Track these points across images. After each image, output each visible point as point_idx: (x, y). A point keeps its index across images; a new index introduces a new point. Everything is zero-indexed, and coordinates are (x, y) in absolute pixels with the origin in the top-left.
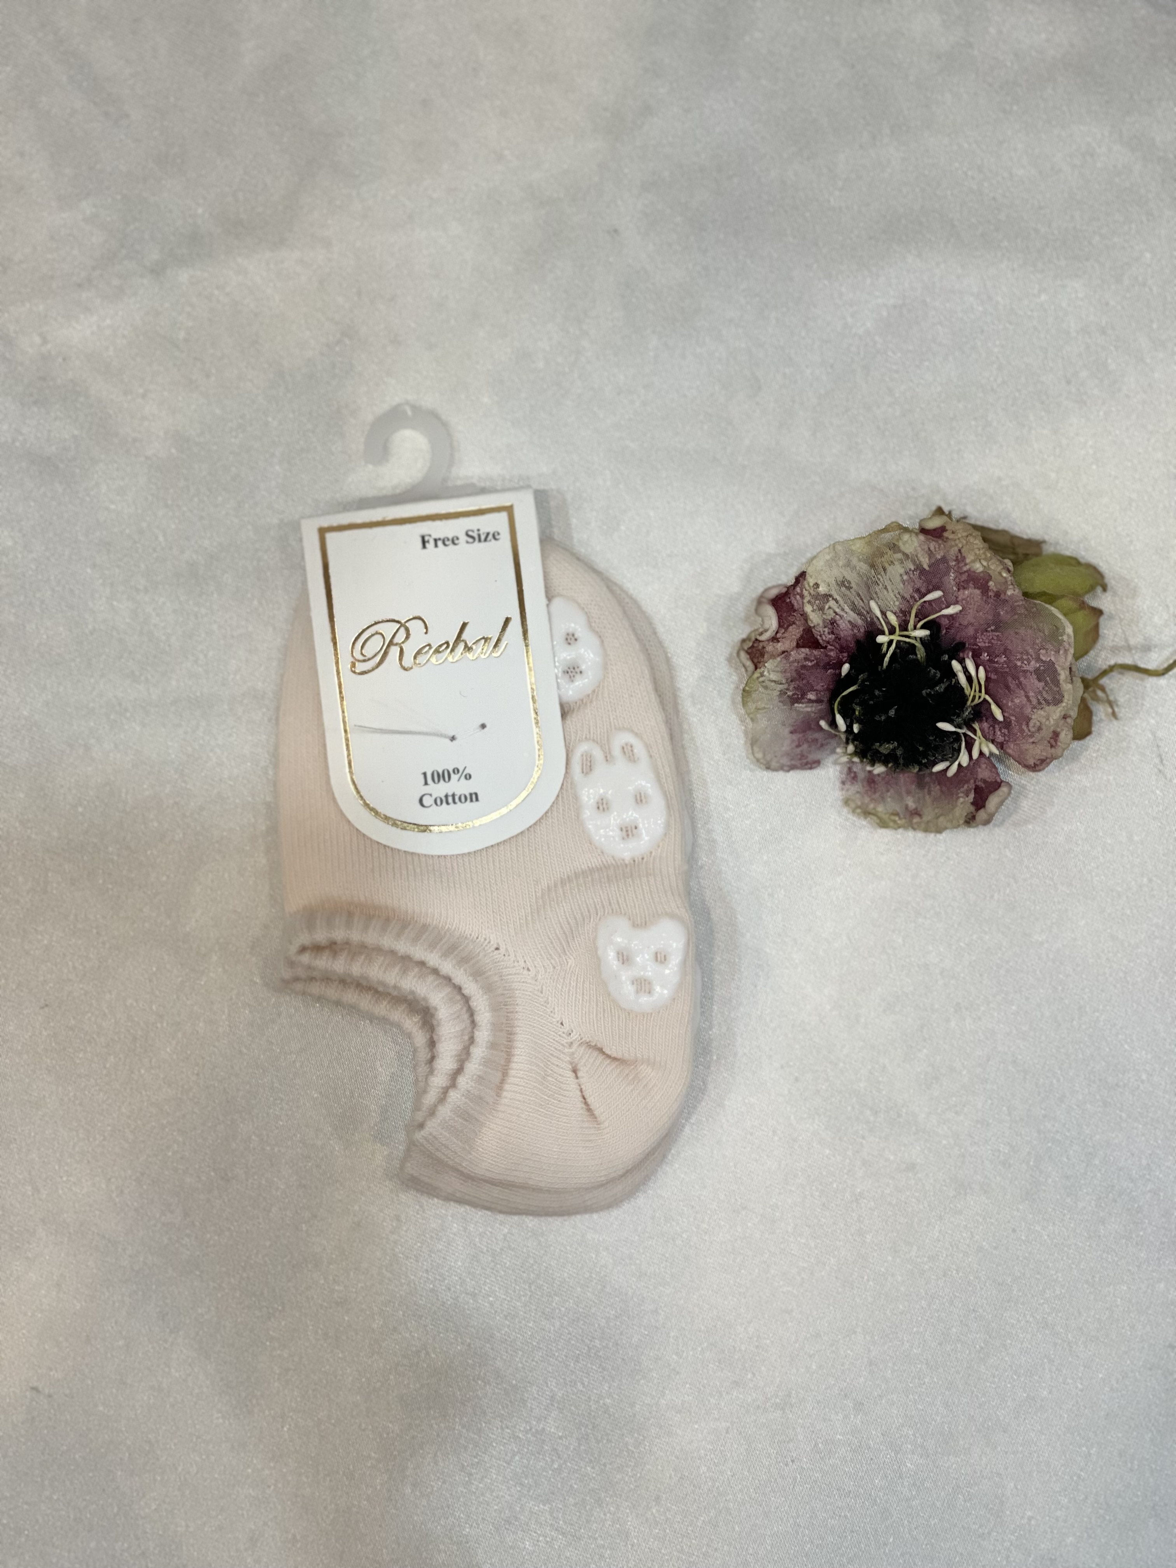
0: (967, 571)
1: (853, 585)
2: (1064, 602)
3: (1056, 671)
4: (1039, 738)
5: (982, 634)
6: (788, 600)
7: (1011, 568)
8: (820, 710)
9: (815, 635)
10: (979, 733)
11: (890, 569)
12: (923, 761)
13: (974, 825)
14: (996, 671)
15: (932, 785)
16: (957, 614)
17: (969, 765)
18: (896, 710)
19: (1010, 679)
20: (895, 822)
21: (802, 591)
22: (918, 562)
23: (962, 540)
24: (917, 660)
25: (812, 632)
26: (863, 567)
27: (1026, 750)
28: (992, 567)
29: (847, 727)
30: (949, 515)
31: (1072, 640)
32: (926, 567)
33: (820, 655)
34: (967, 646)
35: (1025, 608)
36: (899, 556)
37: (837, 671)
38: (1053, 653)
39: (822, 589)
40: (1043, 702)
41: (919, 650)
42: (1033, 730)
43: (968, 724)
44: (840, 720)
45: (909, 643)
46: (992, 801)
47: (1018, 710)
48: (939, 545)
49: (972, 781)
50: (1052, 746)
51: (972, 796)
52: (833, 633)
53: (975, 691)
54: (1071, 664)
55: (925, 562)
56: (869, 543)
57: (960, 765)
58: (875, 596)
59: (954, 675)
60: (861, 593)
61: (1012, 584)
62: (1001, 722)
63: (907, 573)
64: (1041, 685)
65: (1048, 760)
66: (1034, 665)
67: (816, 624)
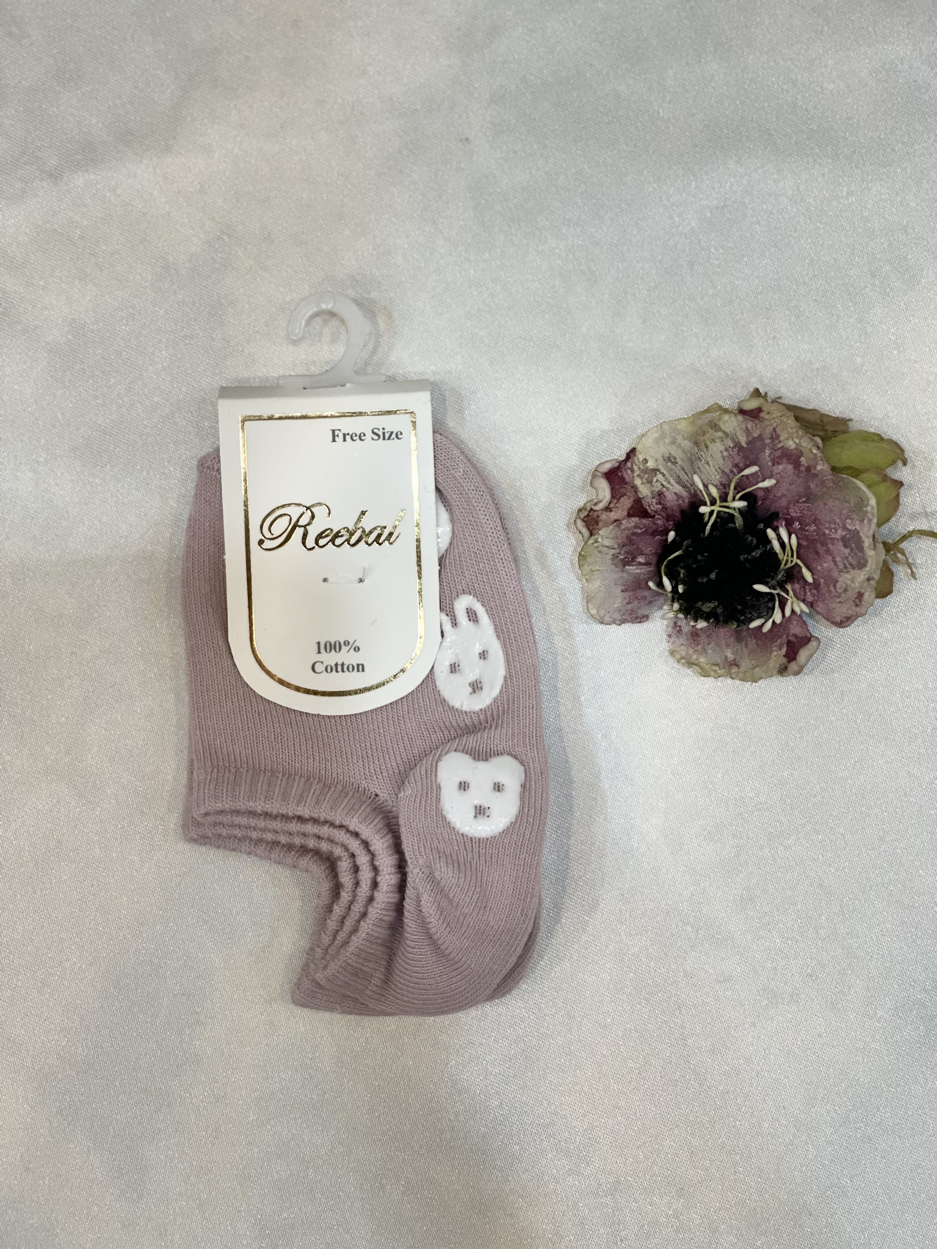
0: (781, 448)
1: (678, 460)
2: (867, 476)
3: (860, 538)
4: (846, 598)
6: (620, 474)
7: (821, 445)
8: (649, 572)
9: (644, 505)
10: (791, 593)
11: (711, 446)
12: (741, 618)
13: (786, 674)
14: (806, 538)
15: (749, 639)
16: (772, 487)
17: (782, 622)
18: (717, 574)
19: (819, 545)
20: (715, 671)
21: (632, 465)
22: (737, 440)
23: (776, 420)
24: (736, 528)
25: (641, 501)
26: (687, 444)
27: (834, 609)
28: (804, 444)
29: (673, 587)
30: (765, 396)
31: (875, 511)
32: (744, 444)
33: (648, 524)
34: (781, 515)
35: (833, 482)
36: (720, 434)
37: (664, 538)
38: (858, 522)
39: (651, 464)
40: (849, 566)
41: (737, 519)
42: (840, 591)
43: (782, 585)
44: (666, 581)
45: (728, 513)
46: (803, 655)
47: (826, 573)
48: (756, 425)
49: (785, 637)
50: (856, 605)
51: (784, 650)
52: (660, 503)
53: (788, 556)
54: (874, 532)
55: (743, 440)
56: (693, 423)
57: (774, 622)
58: (698, 470)
59: (769, 542)
60: (685, 467)
61: (822, 460)
62: (810, 584)
63: (726, 450)
64: (847, 551)
65: (853, 618)
66: (840, 533)
67: (645, 495)
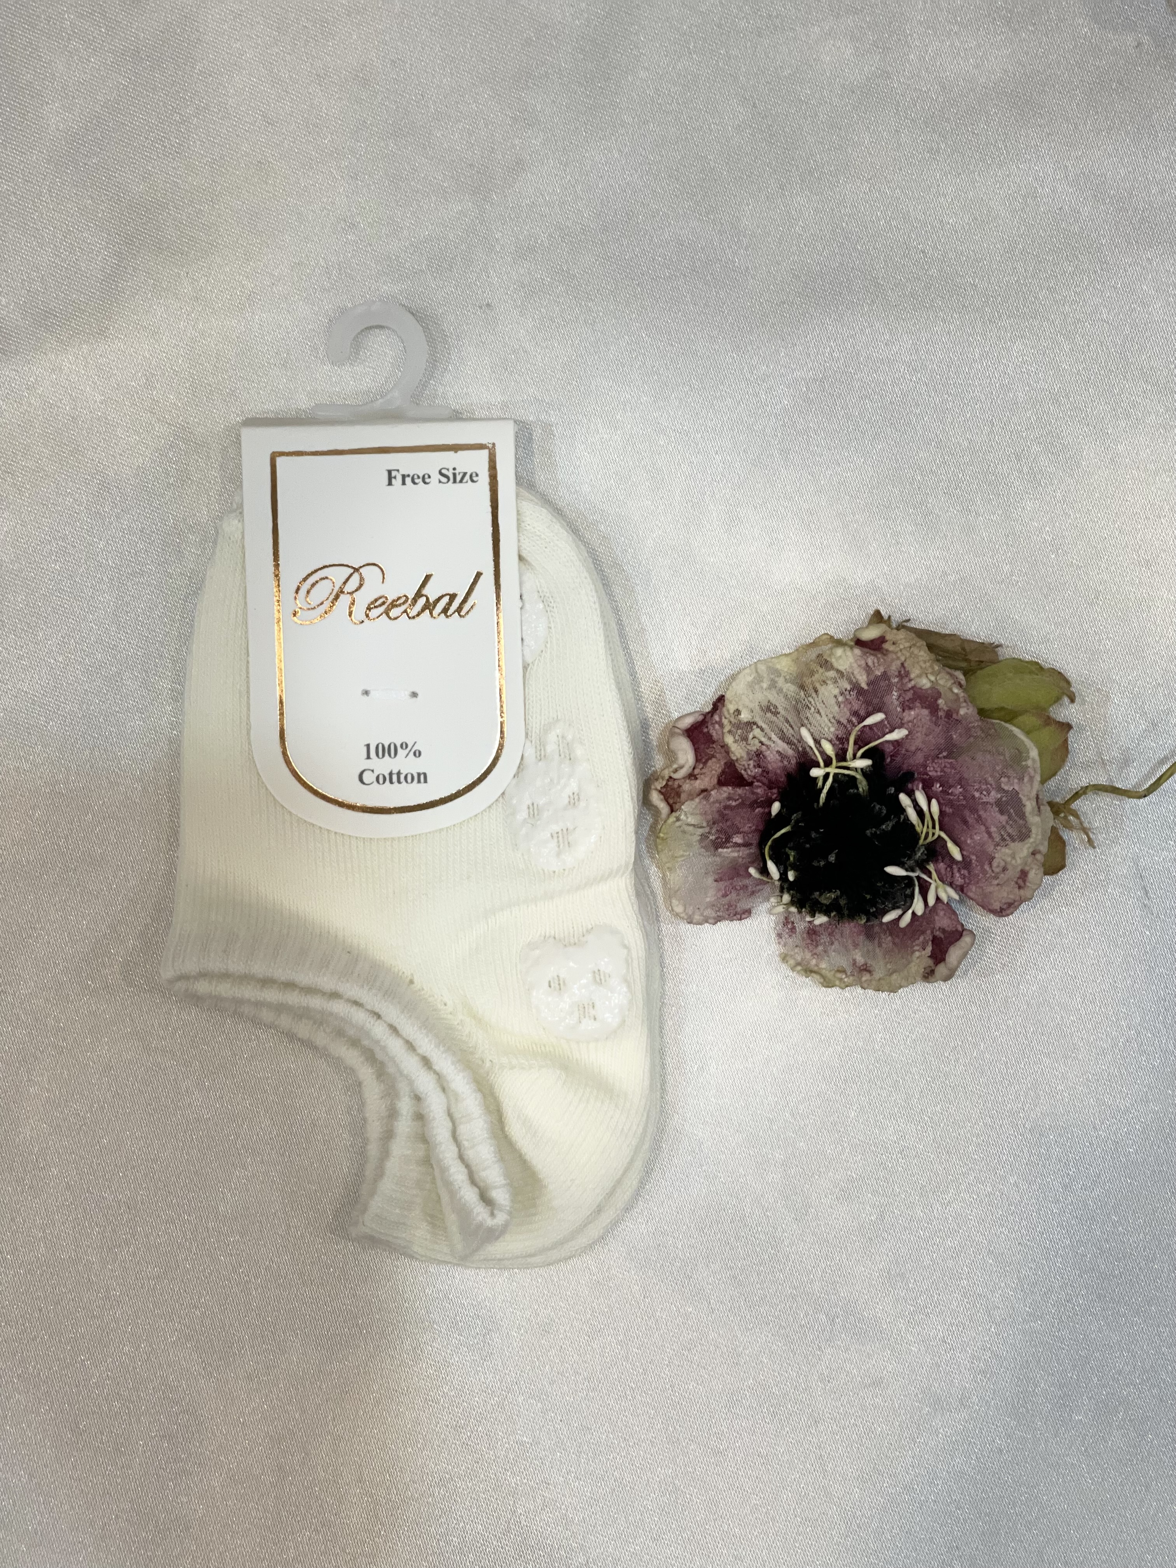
0: (913, 688)
1: (780, 709)
2: (1025, 719)
3: (1020, 800)
4: (1005, 879)
5: (933, 762)
6: (705, 730)
7: (963, 682)
8: (749, 855)
9: (739, 770)
10: (934, 875)
11: (822, 690)
12: (871, 911)
13: (933, 980)
14: (951, 803)
15: (882, 936)
16: (903, 739)
17: (924, 913)
18: (837, 855)
19: (967, 813)
20: (841, 979)
21: (721, 719)
22: (854, 680)
23: (904, 652)
24: (858, 794)
25: (735, 766)
26: (791, 689)
27: (991, 893)
28: (941, 682)
29: (781, 874)
30: (888, 621)
31: (1038, 765)
32: (864, 686)
33: (746, 794)
34: (916, 775)
35: (982, 729)
36: (832, 674)
37: (766, 810)
38: (1016, 781)
39: (745, 716)
40: (1008, 838)
41: (860, 783)
42: (997, 870)
43: (922, 866)
44: (771, 867)
45: (848, 776)
46: (953, 954)
47: (978, 848)
48: (878, 659)
49: (929, 932)
50: (1020, 887)
51: (929, 949)
52: (759, 766)
53: (928, 827)
54: (1038, 791)
55: (863, 680)
56: (796, 661)
57: (914, 913)
58: (806, 722)
59: (903, 810)
60: (789, 719)
61: (965, 701)
62: (957, 862)
63: (842, 694)
64: (1003, 818)
65: (1016, 904)
66: (994, 795)
67: (739, 756)
